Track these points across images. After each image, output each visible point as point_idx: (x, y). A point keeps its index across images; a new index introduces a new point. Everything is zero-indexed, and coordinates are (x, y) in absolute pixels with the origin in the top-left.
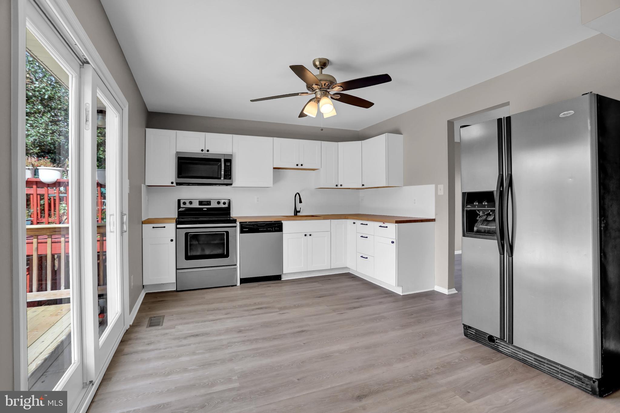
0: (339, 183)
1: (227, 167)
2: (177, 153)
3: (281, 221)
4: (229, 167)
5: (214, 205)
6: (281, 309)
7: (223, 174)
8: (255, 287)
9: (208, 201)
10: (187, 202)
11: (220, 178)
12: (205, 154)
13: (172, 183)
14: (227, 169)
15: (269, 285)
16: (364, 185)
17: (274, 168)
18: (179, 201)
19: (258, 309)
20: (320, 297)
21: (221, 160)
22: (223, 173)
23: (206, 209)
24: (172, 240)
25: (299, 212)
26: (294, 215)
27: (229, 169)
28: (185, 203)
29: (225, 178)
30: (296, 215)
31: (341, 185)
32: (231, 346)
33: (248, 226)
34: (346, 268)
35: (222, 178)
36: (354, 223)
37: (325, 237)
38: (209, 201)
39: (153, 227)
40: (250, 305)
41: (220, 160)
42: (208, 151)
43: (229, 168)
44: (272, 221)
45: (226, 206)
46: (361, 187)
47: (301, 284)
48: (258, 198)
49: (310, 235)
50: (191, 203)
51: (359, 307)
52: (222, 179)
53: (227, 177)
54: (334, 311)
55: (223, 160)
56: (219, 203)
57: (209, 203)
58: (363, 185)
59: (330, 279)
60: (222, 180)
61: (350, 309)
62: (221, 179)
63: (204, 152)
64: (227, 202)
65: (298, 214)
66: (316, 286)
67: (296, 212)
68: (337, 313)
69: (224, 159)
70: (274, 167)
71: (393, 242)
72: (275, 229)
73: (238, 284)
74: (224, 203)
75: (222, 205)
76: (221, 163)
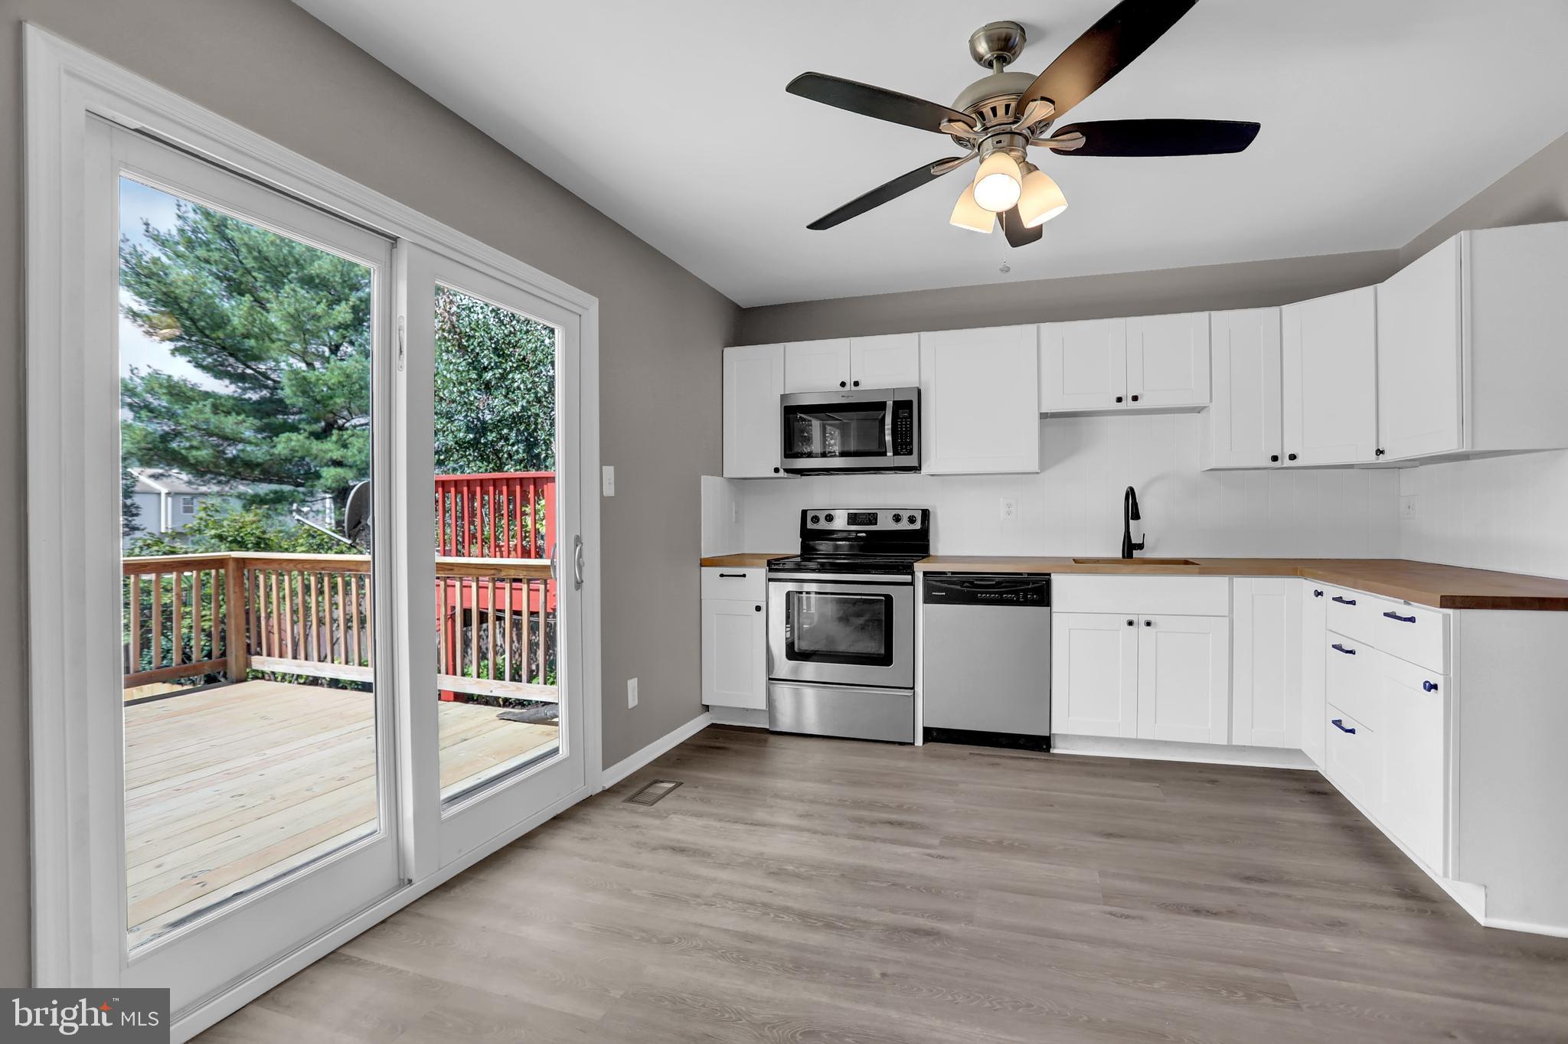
0: (1285, 450)
1: (901, 422)
2: (783, 397)
3: (1049, 575)
4: (906, 422)
5: (885, 524)
6: (950, 841)
7: (889, 441)
8: (952, 758)
9: (870, 514)
10: (822, 516)
11: (884, 454)
12: (851, 393)
13: (777, 470)
14: (902, 428)
15: (997, 760)
16: (1382, 452)
17: (1044, 416)
18: (804, 513)
19: (891, 823)
20: (1109, 835)
21: (884, 403)
22: (888, 438)
23: (864, 534)
24: (758, 609)
25: (1141, 546)
26: (1123, 557)
27: (906, 428)
28: (816, 519)
29: (896, 453)
30: (1130, 556)
31: (1293, 457)
32: (712, 905)
33: (946, 585)
34: (1299, 752)
35: (890, 454)
36: (1319, 594)
37: (1209, 633)
38: (873, 514)
39: (722, 575)
40: (885, 807)
41: (882, 406)
42: (856, 384)
43: (906, 425)
44: (1021, 574)
45: (918, 526)
46: (1372, 458)
47: (1095, 775)
48: (1009, 506)
49: (1148, 624)
50: (830, 518)
51: (1216, 914)
52: (888, 454)
53: (902, 448)
54: (1108, 897)
55: (890, 404)
56: (897, 519)
57: (872, 519)
58: (1379, 452)
59: (1213, 782)
60: (890, 459)
61: (1178, 909)
62: (886, 455)
63: (847, 388)
64: (918, 516)
65: (1136, 554)
66: (1145, 791)
67: (1130, 547)
68: (1108, 908)
69: (894, 402)
70: (1044, 411)
71: (1432, 687)
72: (1025, 596)
73: (919, 742)
74: (912, 520)
75: (904, 525)
76: (884, 415)
